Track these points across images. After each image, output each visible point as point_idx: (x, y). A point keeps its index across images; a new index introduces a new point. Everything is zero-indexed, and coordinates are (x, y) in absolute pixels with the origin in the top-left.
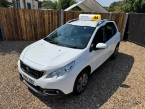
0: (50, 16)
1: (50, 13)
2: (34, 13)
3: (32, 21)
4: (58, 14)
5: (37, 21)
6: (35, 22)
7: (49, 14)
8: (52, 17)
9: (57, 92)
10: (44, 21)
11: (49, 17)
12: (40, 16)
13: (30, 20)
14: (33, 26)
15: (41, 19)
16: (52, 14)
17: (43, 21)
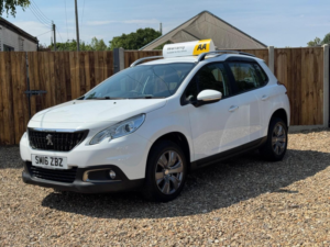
0: (87, 66)
1: (86, 58)
2: (39, 63)
3: (31, 85)
4: (108, 62)
5: (48, 83)
6: (42, 87)
7: (82, 62)
8: (92, 70)
9: (112, 174)
10: (68, 82)
11: (82, 71)
12: (56, 70)
13: (27, 81)
14: (33, 99)
15: (58, 76)
16: (92, 61)
17: (64, 84)
